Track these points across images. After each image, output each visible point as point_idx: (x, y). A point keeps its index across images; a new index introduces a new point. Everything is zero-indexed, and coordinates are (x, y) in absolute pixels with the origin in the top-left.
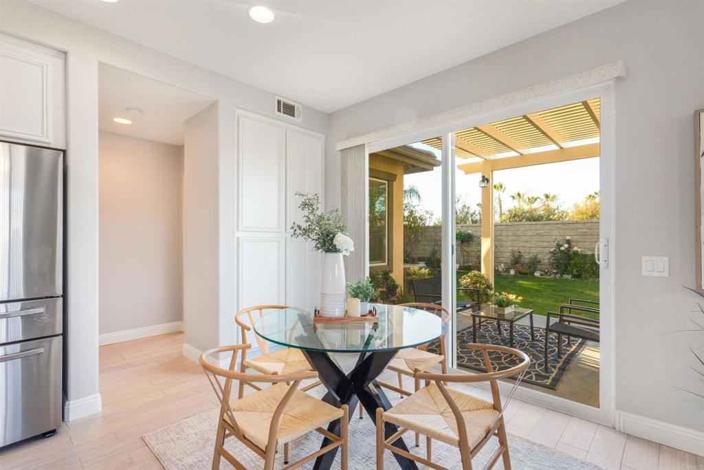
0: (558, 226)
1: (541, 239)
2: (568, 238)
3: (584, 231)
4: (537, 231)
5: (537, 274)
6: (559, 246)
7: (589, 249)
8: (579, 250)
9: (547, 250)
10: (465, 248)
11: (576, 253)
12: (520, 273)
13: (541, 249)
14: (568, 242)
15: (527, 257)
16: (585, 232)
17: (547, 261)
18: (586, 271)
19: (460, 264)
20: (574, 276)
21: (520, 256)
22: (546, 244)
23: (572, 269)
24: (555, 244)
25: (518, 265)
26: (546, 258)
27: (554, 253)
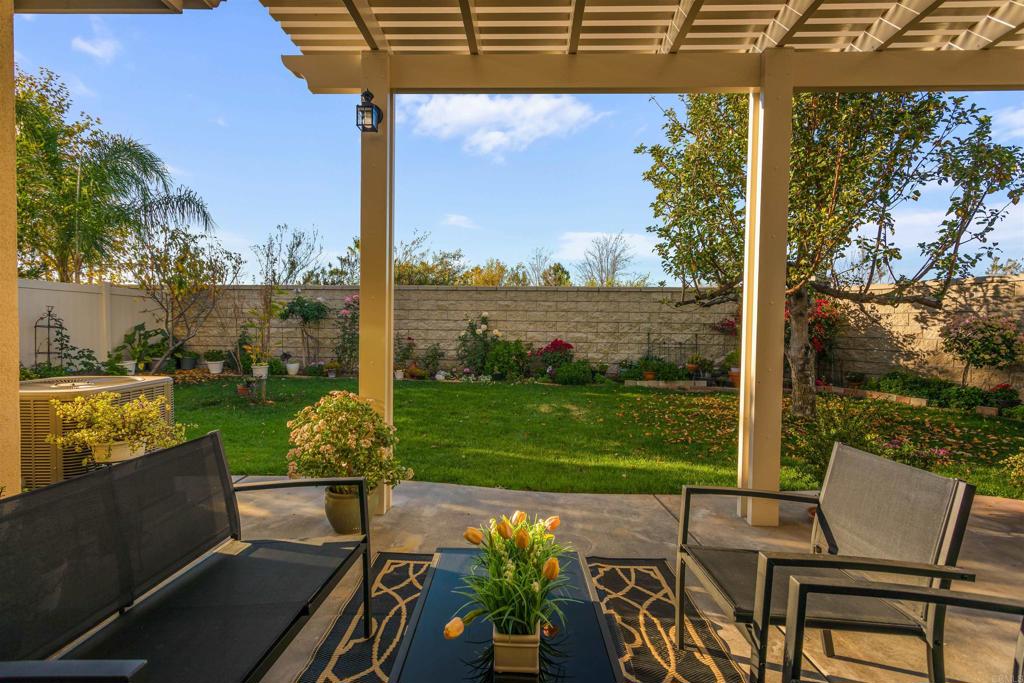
0: (470, 294)
1: (444, 316)
2: (485, 314)
3: (506, 303)
4: (440, 303)
5: (440, 377)
6: (472, 328)
7: (512, 333)
8: (500, 334)
9: (454, 335)
10: (311, 332)
11: (495, 340)
12: (412, 376)
13: (444, 334)
14: (485, 321)
15: (423, 347)
16: (507, 306)
17: (453, 353)
18: (511, 368)
19: (301, 362)
20: (496, 378)
21: (411, 346)
22: (451, 325)
23: (493, 366)
24: (466, 325)
25: (408, 362)
26: (451, 349)
27: (464, 340)
